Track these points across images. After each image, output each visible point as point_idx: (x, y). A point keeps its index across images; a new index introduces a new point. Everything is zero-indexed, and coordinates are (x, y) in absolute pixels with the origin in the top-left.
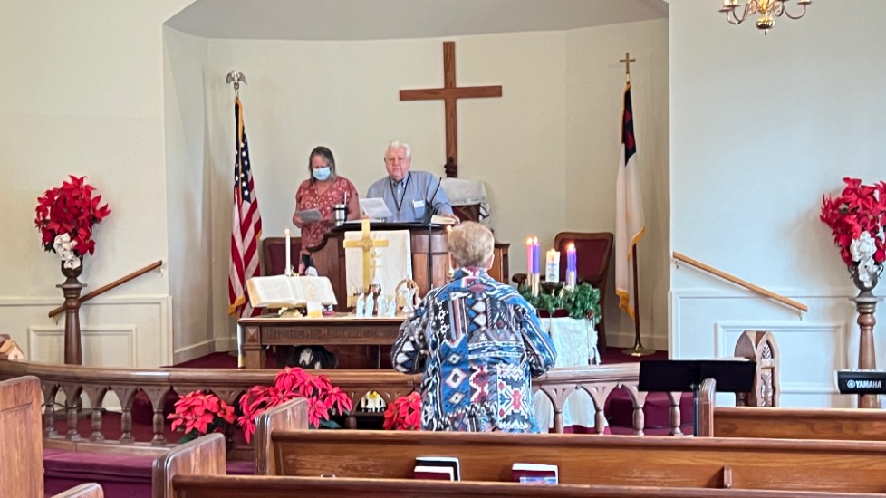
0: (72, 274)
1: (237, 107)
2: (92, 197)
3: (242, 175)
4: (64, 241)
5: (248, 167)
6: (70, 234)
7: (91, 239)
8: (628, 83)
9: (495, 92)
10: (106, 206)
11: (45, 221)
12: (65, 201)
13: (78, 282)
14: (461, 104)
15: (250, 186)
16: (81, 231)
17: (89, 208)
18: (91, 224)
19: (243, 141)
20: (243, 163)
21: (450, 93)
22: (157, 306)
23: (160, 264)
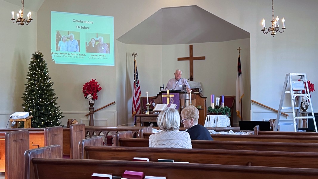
0: (92, 105)
1: (135, 62)
2: (97, 85)
3: (136, 80)
4: (90, 96)
5: (138, 78)
6: (91, 94)
7: (97, 95)
8: (239, 55)
9: (203, 58)
10: (101, 87)
11: (85, 91)
12: (90, 86)
13: (93, 107)
14: (194, 61)
15: (138, 83)
16: (94, 94)
17: (96, 87)
18: (97, 92)
19: (136, 71)
20: (136, 77)
21: (191, 59)
22: (114, 114)
23: (114, 102)
